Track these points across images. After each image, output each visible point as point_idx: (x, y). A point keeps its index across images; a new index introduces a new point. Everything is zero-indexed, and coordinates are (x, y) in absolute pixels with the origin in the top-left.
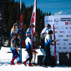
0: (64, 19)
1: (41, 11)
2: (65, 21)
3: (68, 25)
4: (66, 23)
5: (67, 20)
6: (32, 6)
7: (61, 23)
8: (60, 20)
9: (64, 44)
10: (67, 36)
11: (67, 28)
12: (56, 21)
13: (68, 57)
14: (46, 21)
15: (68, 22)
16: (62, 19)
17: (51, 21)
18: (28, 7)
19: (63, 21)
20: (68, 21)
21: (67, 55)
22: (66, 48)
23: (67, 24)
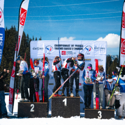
0: (60, 45)
1: (26, 36)
2: (61, 49)
3: (66, 56)
4: (62, 52)
5: (64, 47)
6: (12, 28)
7: (55, 52)
8: (54, 47)
12: (48, 49)
13: (66, 104)
14: (33, 49)
16: (57, 45)
17: (41, 49)
18: (7, 29)
20: (66, 49)
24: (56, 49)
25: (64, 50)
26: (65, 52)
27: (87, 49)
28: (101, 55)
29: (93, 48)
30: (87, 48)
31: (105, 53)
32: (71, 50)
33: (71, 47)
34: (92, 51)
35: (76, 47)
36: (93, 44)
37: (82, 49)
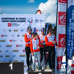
0: (6, 19)
2: (7, 21)
3: (12, 27)
4: (8, 24)
5: (10, 20)
7: (2, 24)
8: (1, 20)
9: (7, 51)
10: (11, 41)
11: (10, 31)
13: (12, 68)
15: (11, 23)
16: (3, 19)
19: (5, 21)
20: (12, 21)
21: (10, 65)
22: (9, 56)
23: (10, 25)
24: (3, 21)
25: (10, 23)
26: (11, 24)
27: (29, 22)
28: (41, 26)
29: (34, 21)
30: (29, 20)
31: (44, 25)
32: (16, 23)
33: (15, 20)
34: (33, 23)
35: (20, 20)
36: (34, 17)
37: (25, 21)
